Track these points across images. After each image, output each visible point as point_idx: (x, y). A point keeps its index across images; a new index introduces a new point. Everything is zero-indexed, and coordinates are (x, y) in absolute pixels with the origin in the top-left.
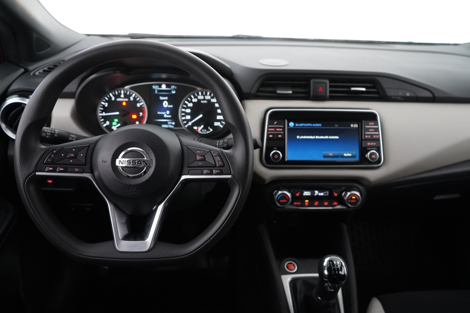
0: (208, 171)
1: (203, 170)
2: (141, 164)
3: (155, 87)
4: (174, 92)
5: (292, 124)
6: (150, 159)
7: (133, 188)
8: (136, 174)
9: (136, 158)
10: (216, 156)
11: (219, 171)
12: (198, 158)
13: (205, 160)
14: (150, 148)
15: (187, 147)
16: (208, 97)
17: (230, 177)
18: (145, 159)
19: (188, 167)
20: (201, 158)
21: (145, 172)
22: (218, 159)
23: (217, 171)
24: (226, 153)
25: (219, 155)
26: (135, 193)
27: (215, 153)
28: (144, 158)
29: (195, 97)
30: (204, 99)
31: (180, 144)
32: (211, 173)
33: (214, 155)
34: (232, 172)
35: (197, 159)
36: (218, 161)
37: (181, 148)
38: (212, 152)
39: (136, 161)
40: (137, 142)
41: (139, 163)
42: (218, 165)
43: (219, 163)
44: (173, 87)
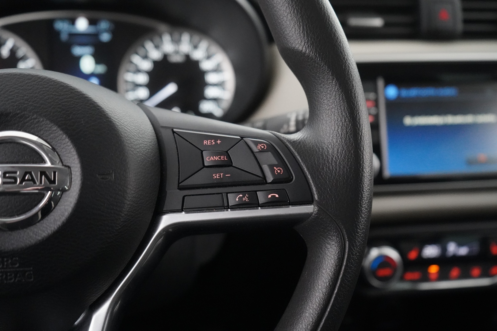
0: (244, 196)
1: (227, 193)
2: (35, 183)
3: (62, 26)
4: (105, 37)
5: (392, 92)
6: (63, 165)
7: (7, 261)
8: (19, 215)
9: (17, 163)
10: (262, 151)
11: (277, 196)
12: (209, 159)
13: (232, 166)
14: (62, 129)
15: (174, 132)
16: (185, 47)
17: (311, 211)
18: (46, 165)
19: (181, 188)
20: (217, 158)
21: (47, 210)
22: (268, 159)
23: (270, 196)
24: (293, 143)
25: (271, 148)
26: (15, 277)
27: (261, 143)
28: (43, 161)
29: (157, 47)
30: (177, 52)
31: (151, 126)
32: (253, 204)
33: (255, 149)
34: (316, 197)
35: (206, 164)
36: (271, 167)
37: (154, 134)
38: (248, 140)
39: (16, 173)
40: (18, 114)
41: (28, 180)
42: (270, 178)
43: (273, 171)
44: (104, 25)
